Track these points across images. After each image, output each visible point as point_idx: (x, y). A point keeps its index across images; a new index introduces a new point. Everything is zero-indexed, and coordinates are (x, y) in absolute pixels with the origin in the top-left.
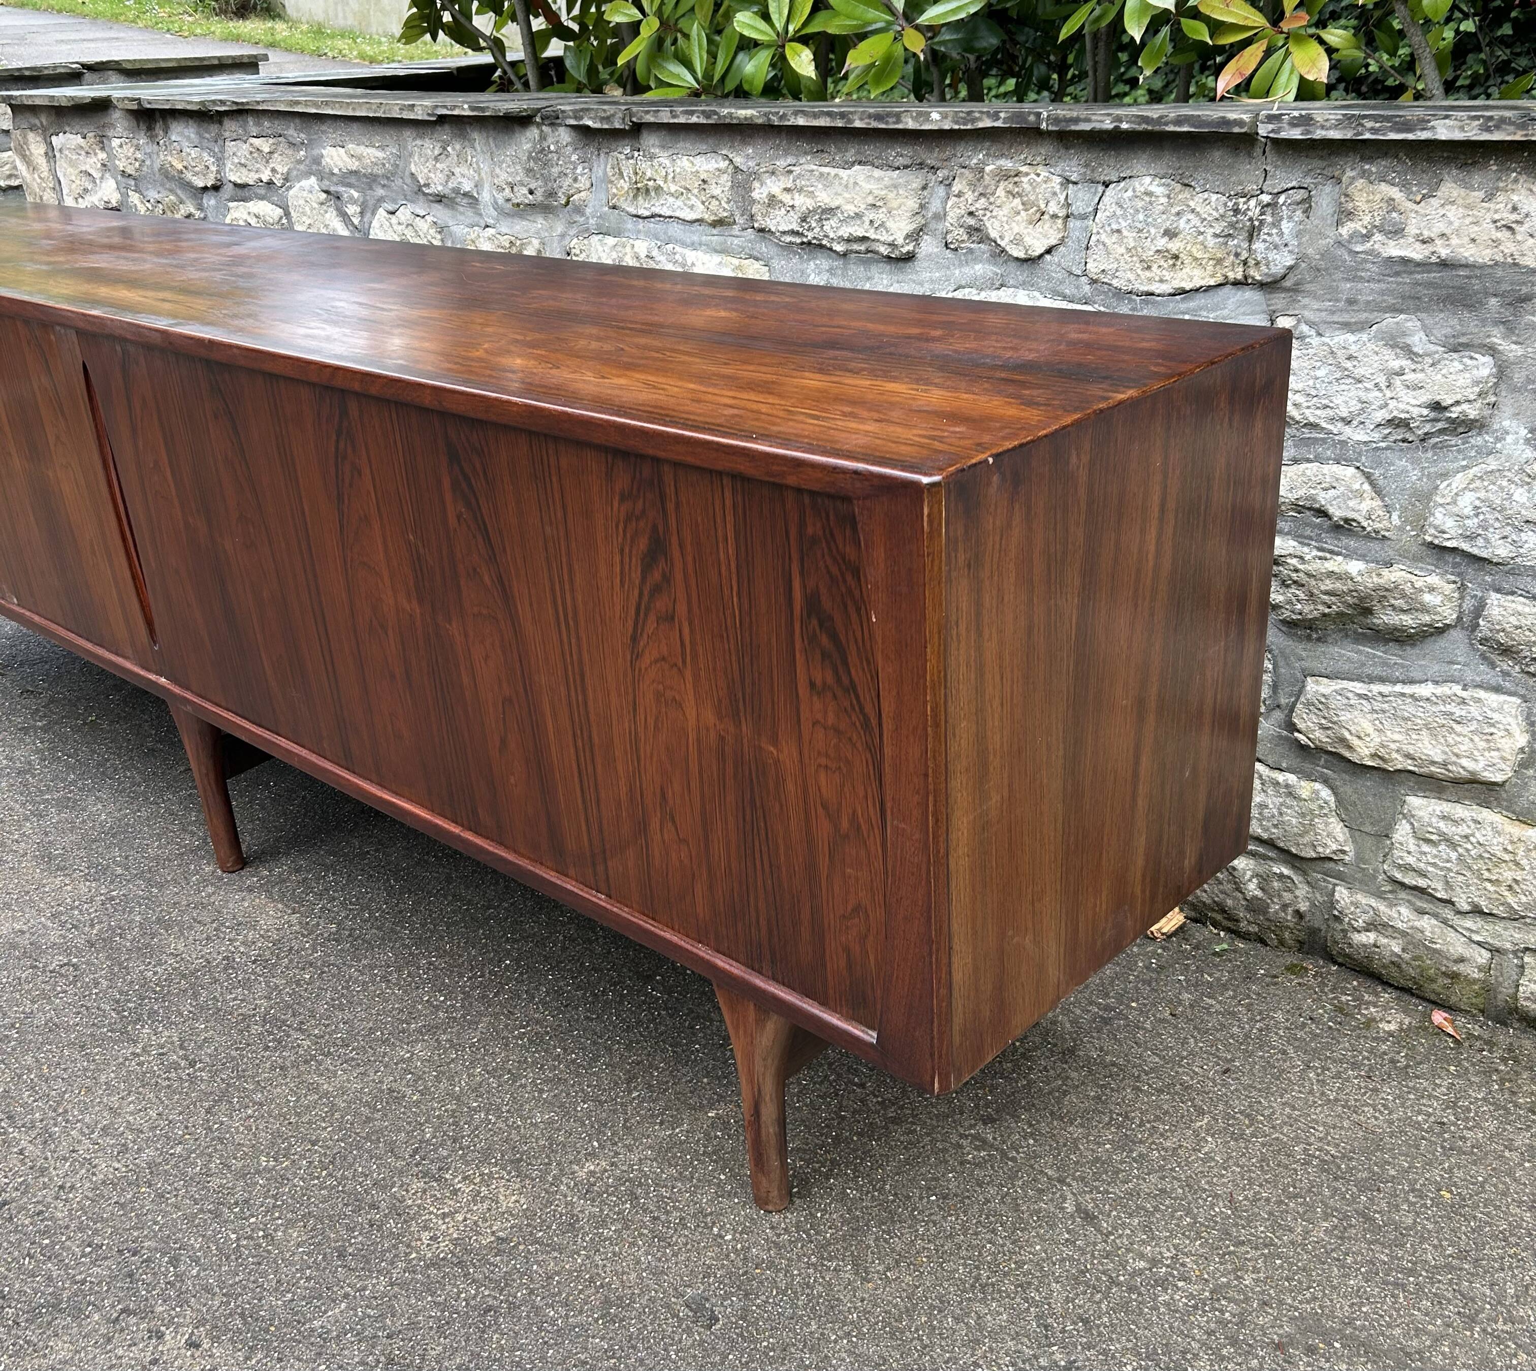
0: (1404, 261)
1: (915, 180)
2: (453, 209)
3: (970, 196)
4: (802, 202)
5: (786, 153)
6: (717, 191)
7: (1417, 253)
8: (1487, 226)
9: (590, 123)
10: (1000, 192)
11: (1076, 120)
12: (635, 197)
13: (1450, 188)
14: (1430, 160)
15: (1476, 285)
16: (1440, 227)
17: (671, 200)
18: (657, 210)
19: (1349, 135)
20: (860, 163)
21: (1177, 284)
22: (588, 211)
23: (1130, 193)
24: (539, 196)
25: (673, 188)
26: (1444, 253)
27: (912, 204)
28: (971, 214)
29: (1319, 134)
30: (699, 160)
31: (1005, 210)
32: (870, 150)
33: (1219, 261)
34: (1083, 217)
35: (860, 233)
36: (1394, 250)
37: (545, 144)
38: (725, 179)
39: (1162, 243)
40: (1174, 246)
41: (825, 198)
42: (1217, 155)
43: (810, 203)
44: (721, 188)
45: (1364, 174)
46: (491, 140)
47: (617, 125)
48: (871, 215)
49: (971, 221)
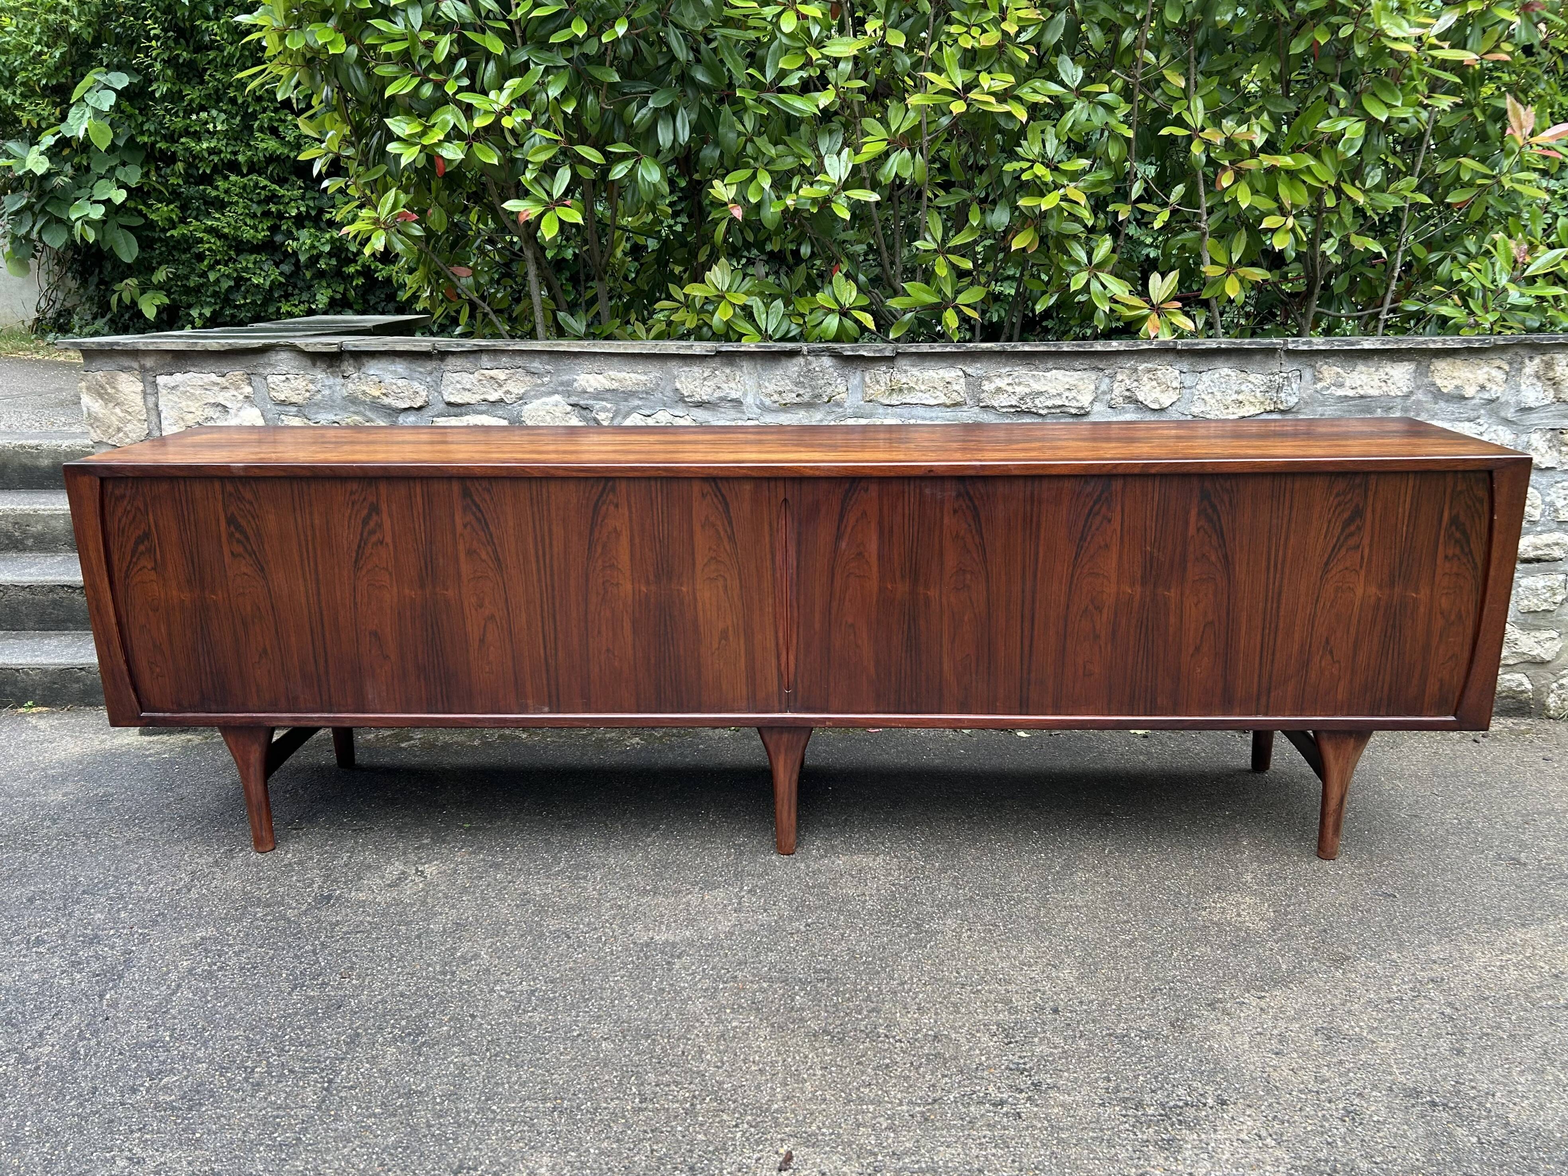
0: (1346, 396)
1: (1093, 375)
2: (714, 410)
3: (1128, 382)
4: (1021, 390)
5: (1005, 366)
6: (956, 387)
7: (1351, 393)
8: (1377, 381)
9: (865, 354)
10: (1145, 379)
11: (1198, 344)
12: (890, 394)
13: (1361, 367)
14: (1352, 357)
15: (1373, 404)
16: (1359, 383)
17: (920, 394)
18: (904, 401)
19: (1328, 348)
20: (1056, 368)
21: (1241, 414)
22: (846, 405)
23: (1217, 375)
24: (806, 398)
25: (923, 388)
26: (1362, 393)
27: (1092, 387)
28: (1128, 390)
29: (1315, 348)
30: (941, 372)
31: (1148, 387)
32: (1062, 362)
33: (1262, 403)
34: (1190, 388)
35: (1060, 403)
36: (1340, 392)
37: (810, 367)
38: (962, 380)
39: (1235, 397)
40: (1241, 397)
41: (1036, 387)
42: (1258, 357)
43: (1028, 390)
44: (960, 385)
45: (1326, 363)
46: (758, 366)
47: (887, 354)
48: (1067, 394)
49: (1128, 394)
